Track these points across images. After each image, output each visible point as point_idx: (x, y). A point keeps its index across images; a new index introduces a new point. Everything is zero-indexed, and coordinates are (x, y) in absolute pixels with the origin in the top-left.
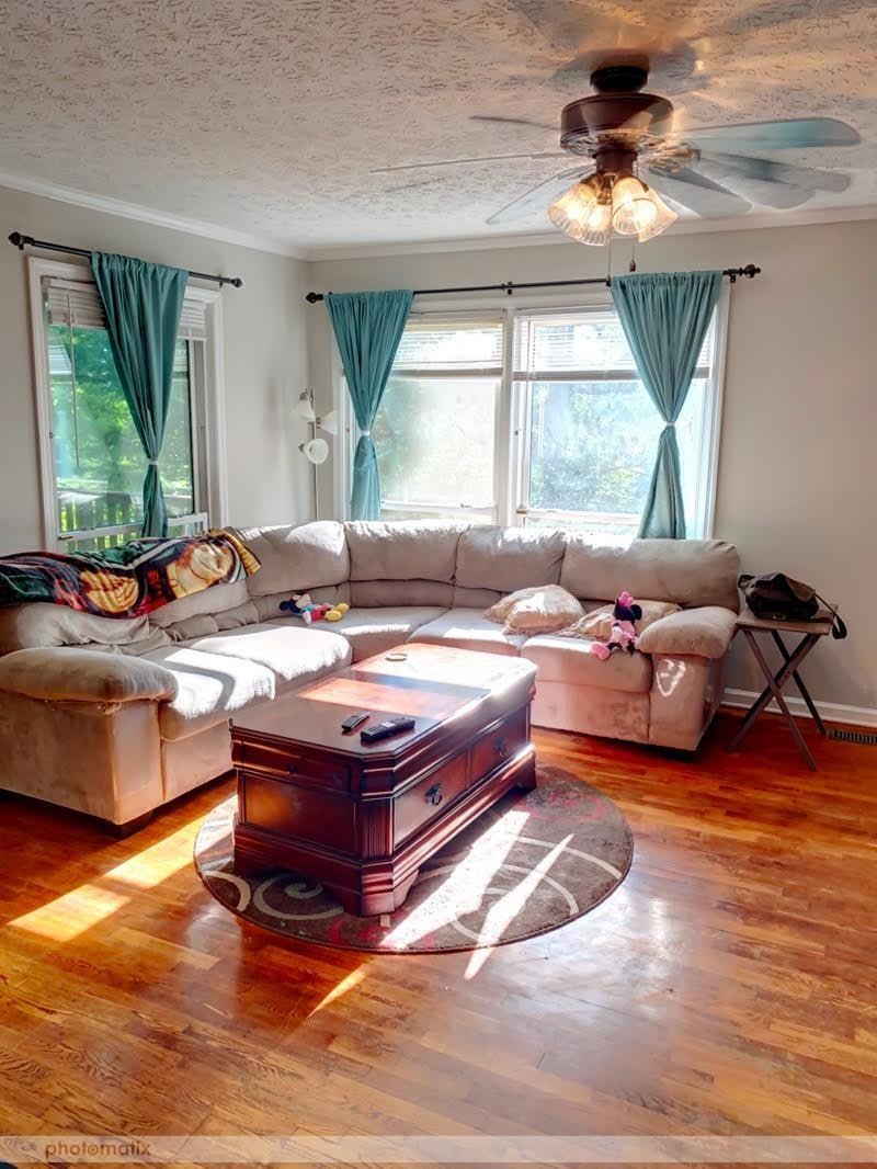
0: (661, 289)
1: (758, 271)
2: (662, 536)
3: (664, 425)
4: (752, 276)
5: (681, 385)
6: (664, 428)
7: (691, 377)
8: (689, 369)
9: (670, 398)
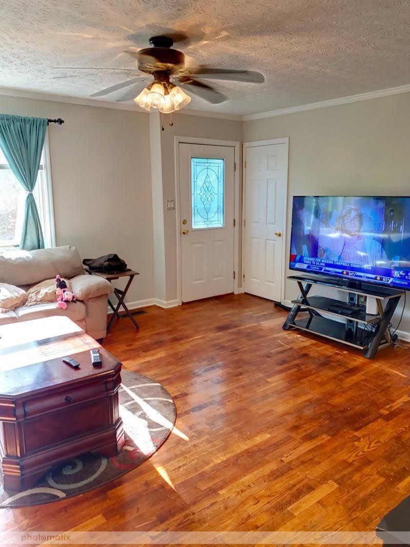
0: (18, 124)
1: (63, 122)
2: (33, 249)
3: (28, 192)
4: (61, 124)
5: (34, 173)
6: (27, 195)
7: (38, 169)
8: (37, 165)
9: (29, 180)
